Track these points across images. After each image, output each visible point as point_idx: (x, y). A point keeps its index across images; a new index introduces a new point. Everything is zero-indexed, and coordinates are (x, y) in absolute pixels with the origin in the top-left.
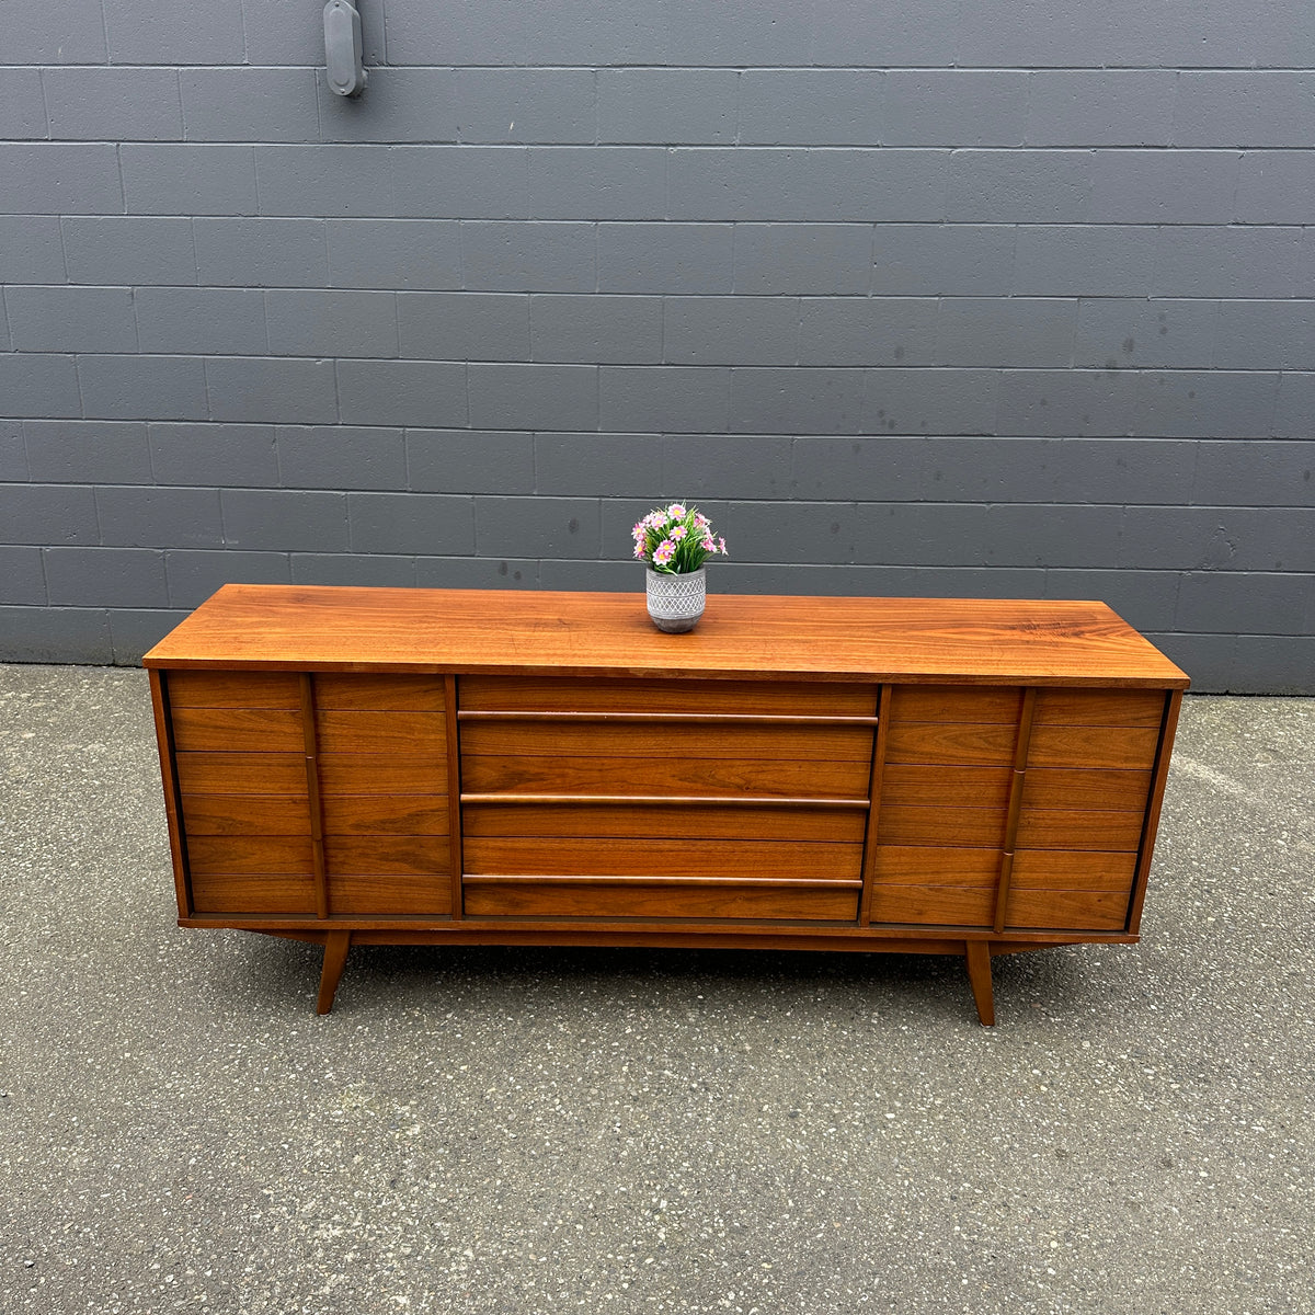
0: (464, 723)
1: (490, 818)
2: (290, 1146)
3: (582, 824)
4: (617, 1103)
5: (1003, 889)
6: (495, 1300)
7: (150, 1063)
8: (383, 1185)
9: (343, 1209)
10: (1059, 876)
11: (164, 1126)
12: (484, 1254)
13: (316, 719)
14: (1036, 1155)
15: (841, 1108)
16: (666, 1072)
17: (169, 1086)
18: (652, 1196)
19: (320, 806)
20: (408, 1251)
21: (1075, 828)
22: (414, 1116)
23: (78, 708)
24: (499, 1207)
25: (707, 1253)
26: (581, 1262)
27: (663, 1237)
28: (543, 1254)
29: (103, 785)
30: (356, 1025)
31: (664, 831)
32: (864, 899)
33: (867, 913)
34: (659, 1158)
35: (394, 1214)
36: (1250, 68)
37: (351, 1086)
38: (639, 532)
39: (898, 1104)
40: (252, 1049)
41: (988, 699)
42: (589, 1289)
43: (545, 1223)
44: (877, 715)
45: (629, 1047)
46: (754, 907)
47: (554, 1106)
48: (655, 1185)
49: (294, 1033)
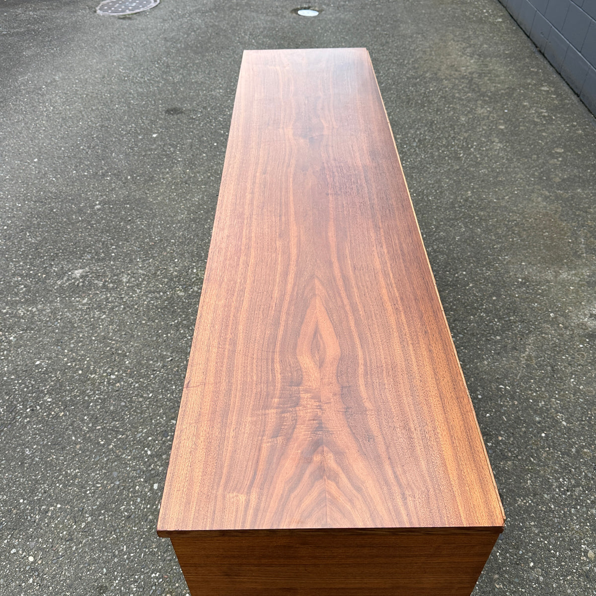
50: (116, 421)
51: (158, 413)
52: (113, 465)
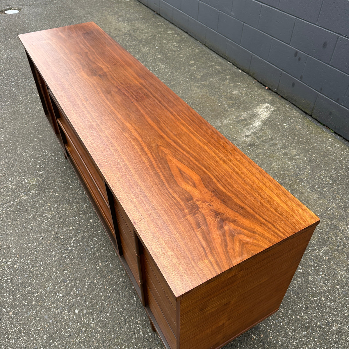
22: (31, 195)
30: (65, 166)
37: (39, 178)
45: (83, 224)
50: (28, 287)
51: (52, 272)
52: (42, 312)
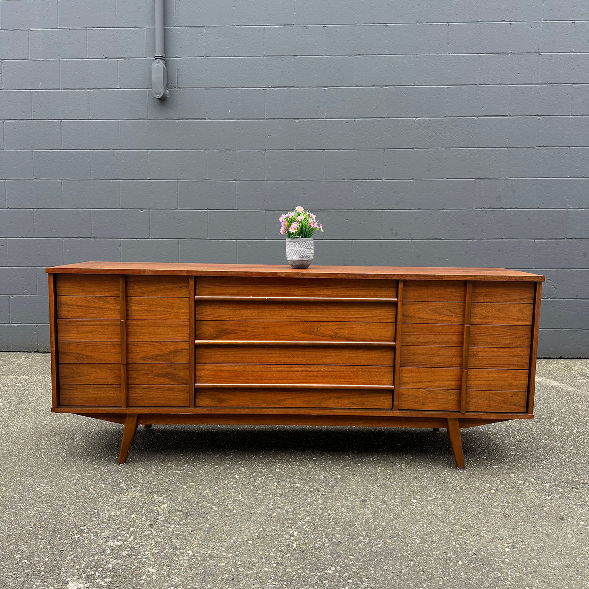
0: (198, 303)
1: (210, 354)
2: (98, 510)
3: (255, 355)
4: (271, 496)
5: (464, 388)
6: (203, 571)
7: (30, 481)
8: (146, 526)
9: (124, 535)
10: (492, 383)
11: (33, 504)
12: (197, 553)
13: (127, 301)
14: (492, 516)
15: (388, 498)
16: (297, 485)
17: (38, 489)
18: (289, 530)
19: (126, 348)
20: (157, 551)
21: (497, 357)
22: (165, 501)
23: (18, 365)
24: (208, 535)
25: (319, 552)
26: (250, 556)
27: (295, 546)
28: (230, 553)
29: (25, 389)
30: (138, 468)
31: (295, 360)
32: (395, 396)
33: (397, 403)
34: (293, 516)
35: (151, 537)
36: (539, 84)
37: (133, 489)
38: (282, 219)
39: (418, 497)
40: (83, 476)
41: (449, 290)
42: (255, 567)
43: (232, 541)
44: (397, 298)
45: (278, 476)
46: (340, 402)
47: (238, 497)
48: (291, 526)
49: (106, 471)
